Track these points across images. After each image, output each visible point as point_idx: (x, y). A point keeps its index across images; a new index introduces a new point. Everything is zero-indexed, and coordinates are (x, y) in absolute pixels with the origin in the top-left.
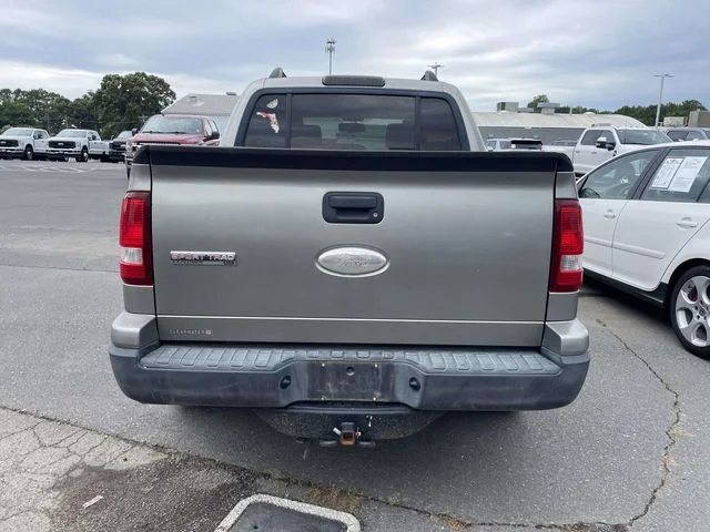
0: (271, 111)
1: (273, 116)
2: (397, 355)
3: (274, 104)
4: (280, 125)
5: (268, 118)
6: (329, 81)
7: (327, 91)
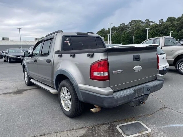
0: (68, 41)
1: (68, 42)
2: (144, 85)
3: (68, 39)
4: (70, 44)
5: (67, 42)
6: (78, 33)
7: (78, 36)
